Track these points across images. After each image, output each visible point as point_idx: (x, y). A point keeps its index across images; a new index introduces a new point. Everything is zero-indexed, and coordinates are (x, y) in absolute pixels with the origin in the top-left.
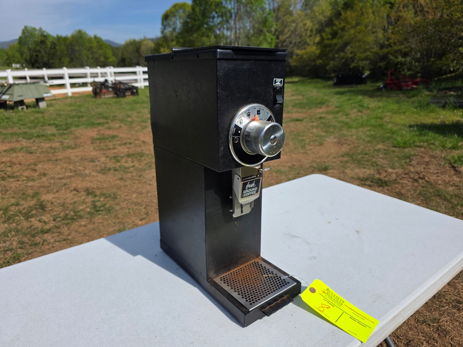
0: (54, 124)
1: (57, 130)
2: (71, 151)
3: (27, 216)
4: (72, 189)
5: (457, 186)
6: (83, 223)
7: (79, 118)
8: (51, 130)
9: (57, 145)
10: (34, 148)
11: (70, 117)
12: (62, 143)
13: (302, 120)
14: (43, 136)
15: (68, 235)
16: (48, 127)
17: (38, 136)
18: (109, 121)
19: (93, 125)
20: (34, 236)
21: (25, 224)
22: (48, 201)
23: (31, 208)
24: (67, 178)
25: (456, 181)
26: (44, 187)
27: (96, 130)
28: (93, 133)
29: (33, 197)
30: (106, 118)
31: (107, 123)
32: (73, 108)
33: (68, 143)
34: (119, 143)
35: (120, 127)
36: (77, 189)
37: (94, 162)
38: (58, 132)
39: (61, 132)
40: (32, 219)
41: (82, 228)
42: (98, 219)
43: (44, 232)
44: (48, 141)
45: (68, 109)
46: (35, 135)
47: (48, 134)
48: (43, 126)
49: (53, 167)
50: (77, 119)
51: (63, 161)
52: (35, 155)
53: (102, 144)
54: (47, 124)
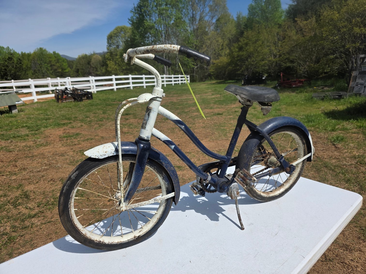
0: (26, 126)
1: (29, 131)
2: (43, 148)
3: (15, 206)
4: (49, 179)
5: (338, 159)
7: (46, 120)
8: (24, 132)
9: (31, 143)
10: (12, 147)
11: (39, 120)
12: (35, 142)
13: (222, 114)
14: (19, 137)
16: (21, 129)
17: (14, 137)
18: (72, 121)
19: (59, 125)
20: (23, 221)
21: (14, 212)
22: (31, 191)
23: (17, 198)
24: (43, 171)
25: (337, 155)
26: (25, 179)
27: (62, 129)
28: (60, 132)
29: (18, 188)
30: (69, 119)
31: (71, 123)
32: (41, 112)
33: (40, 141)
34: (82, 139)
35: (82, 126)
36: (53, 180)
38: (30, 133)
39: (33, 132)
40: (20, 207)
43: (31, 217)
44: (23, 141)
45: (36, 113)
46: (12, 136)
47: (22, 135)
48: (17, 128)
49: (30, 162)
50: (45, 121)
51: (39, 157)
52: (14, 153)
53: (68, 141)
54: (20, 127)
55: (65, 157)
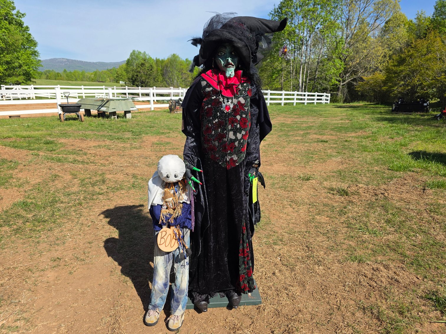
0: (132, 131)
1: (132, 135)
2: (135, 150)
3: (93, 185)
4: (125, 173)
6: (123, 192)
8: (129, 135)
9: (128, 145)
10: (113, 146)
11: (145, 127)
12: (131, 144)
14: (121, 138)
15: (112, 197)
16: (127, 133)
17: (118, 139)
18: (171, 132)
19: (159, 133)
20: (93, 195)
21: (91, 189)
22: (108, 179)
23: (97, 181)
24: (125, 167)
26: (109, 170)
27: (158, 137)
28: (155, 139)
29: (101, 175)
30: (170, 129)
31: (169, 133)
32: (150, 120)
33: (135, 145)
34: (170, 147)
36: (128, 174)
37: (147, 159)
38: (132, 137)
39: (134, 136)
40: (96, 187)
41: (121, 195)
42: (133, 191)
43: (99, 194)
44: (123, 143)
45: (146, 120)
46: (116, 138)
47: (125, 138)
48: (124, 132)
49: (120, 159)
50: (149, 128)
51: (127, 156)
52: (112, 151)
53: (158, 147)
54: (127, 131)
55: (147, 160)
